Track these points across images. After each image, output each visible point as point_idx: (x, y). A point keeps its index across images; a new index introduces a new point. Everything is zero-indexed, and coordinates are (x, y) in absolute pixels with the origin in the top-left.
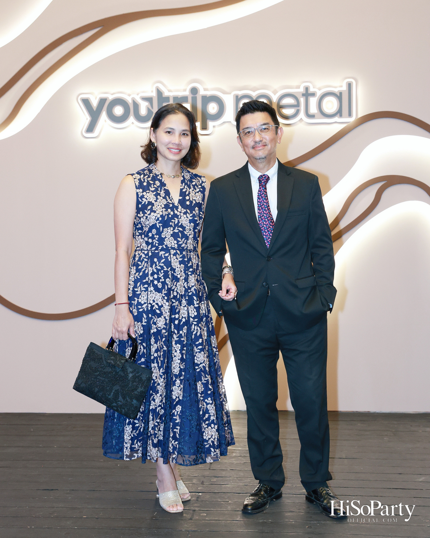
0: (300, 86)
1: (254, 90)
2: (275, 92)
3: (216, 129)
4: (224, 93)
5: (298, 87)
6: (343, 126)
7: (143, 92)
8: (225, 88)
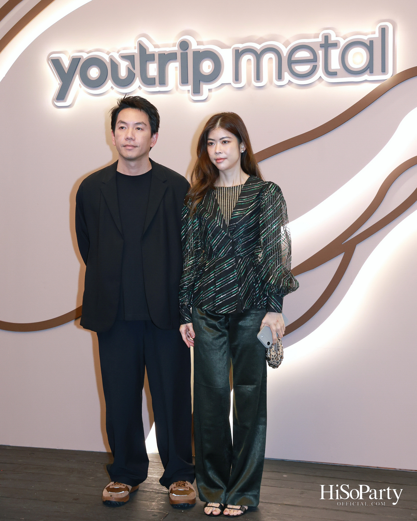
0: (319, 34)
1: (259, 42)
2: (286, 44)
3: (214, 93)
4: (223, 46)
5: (317, 36)
6: (375, 86)
7: (125, 49)
8: (224, 40)
